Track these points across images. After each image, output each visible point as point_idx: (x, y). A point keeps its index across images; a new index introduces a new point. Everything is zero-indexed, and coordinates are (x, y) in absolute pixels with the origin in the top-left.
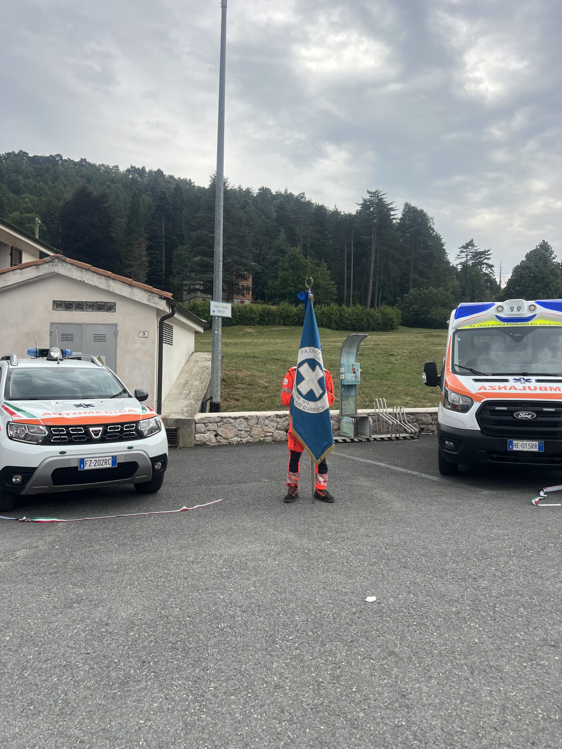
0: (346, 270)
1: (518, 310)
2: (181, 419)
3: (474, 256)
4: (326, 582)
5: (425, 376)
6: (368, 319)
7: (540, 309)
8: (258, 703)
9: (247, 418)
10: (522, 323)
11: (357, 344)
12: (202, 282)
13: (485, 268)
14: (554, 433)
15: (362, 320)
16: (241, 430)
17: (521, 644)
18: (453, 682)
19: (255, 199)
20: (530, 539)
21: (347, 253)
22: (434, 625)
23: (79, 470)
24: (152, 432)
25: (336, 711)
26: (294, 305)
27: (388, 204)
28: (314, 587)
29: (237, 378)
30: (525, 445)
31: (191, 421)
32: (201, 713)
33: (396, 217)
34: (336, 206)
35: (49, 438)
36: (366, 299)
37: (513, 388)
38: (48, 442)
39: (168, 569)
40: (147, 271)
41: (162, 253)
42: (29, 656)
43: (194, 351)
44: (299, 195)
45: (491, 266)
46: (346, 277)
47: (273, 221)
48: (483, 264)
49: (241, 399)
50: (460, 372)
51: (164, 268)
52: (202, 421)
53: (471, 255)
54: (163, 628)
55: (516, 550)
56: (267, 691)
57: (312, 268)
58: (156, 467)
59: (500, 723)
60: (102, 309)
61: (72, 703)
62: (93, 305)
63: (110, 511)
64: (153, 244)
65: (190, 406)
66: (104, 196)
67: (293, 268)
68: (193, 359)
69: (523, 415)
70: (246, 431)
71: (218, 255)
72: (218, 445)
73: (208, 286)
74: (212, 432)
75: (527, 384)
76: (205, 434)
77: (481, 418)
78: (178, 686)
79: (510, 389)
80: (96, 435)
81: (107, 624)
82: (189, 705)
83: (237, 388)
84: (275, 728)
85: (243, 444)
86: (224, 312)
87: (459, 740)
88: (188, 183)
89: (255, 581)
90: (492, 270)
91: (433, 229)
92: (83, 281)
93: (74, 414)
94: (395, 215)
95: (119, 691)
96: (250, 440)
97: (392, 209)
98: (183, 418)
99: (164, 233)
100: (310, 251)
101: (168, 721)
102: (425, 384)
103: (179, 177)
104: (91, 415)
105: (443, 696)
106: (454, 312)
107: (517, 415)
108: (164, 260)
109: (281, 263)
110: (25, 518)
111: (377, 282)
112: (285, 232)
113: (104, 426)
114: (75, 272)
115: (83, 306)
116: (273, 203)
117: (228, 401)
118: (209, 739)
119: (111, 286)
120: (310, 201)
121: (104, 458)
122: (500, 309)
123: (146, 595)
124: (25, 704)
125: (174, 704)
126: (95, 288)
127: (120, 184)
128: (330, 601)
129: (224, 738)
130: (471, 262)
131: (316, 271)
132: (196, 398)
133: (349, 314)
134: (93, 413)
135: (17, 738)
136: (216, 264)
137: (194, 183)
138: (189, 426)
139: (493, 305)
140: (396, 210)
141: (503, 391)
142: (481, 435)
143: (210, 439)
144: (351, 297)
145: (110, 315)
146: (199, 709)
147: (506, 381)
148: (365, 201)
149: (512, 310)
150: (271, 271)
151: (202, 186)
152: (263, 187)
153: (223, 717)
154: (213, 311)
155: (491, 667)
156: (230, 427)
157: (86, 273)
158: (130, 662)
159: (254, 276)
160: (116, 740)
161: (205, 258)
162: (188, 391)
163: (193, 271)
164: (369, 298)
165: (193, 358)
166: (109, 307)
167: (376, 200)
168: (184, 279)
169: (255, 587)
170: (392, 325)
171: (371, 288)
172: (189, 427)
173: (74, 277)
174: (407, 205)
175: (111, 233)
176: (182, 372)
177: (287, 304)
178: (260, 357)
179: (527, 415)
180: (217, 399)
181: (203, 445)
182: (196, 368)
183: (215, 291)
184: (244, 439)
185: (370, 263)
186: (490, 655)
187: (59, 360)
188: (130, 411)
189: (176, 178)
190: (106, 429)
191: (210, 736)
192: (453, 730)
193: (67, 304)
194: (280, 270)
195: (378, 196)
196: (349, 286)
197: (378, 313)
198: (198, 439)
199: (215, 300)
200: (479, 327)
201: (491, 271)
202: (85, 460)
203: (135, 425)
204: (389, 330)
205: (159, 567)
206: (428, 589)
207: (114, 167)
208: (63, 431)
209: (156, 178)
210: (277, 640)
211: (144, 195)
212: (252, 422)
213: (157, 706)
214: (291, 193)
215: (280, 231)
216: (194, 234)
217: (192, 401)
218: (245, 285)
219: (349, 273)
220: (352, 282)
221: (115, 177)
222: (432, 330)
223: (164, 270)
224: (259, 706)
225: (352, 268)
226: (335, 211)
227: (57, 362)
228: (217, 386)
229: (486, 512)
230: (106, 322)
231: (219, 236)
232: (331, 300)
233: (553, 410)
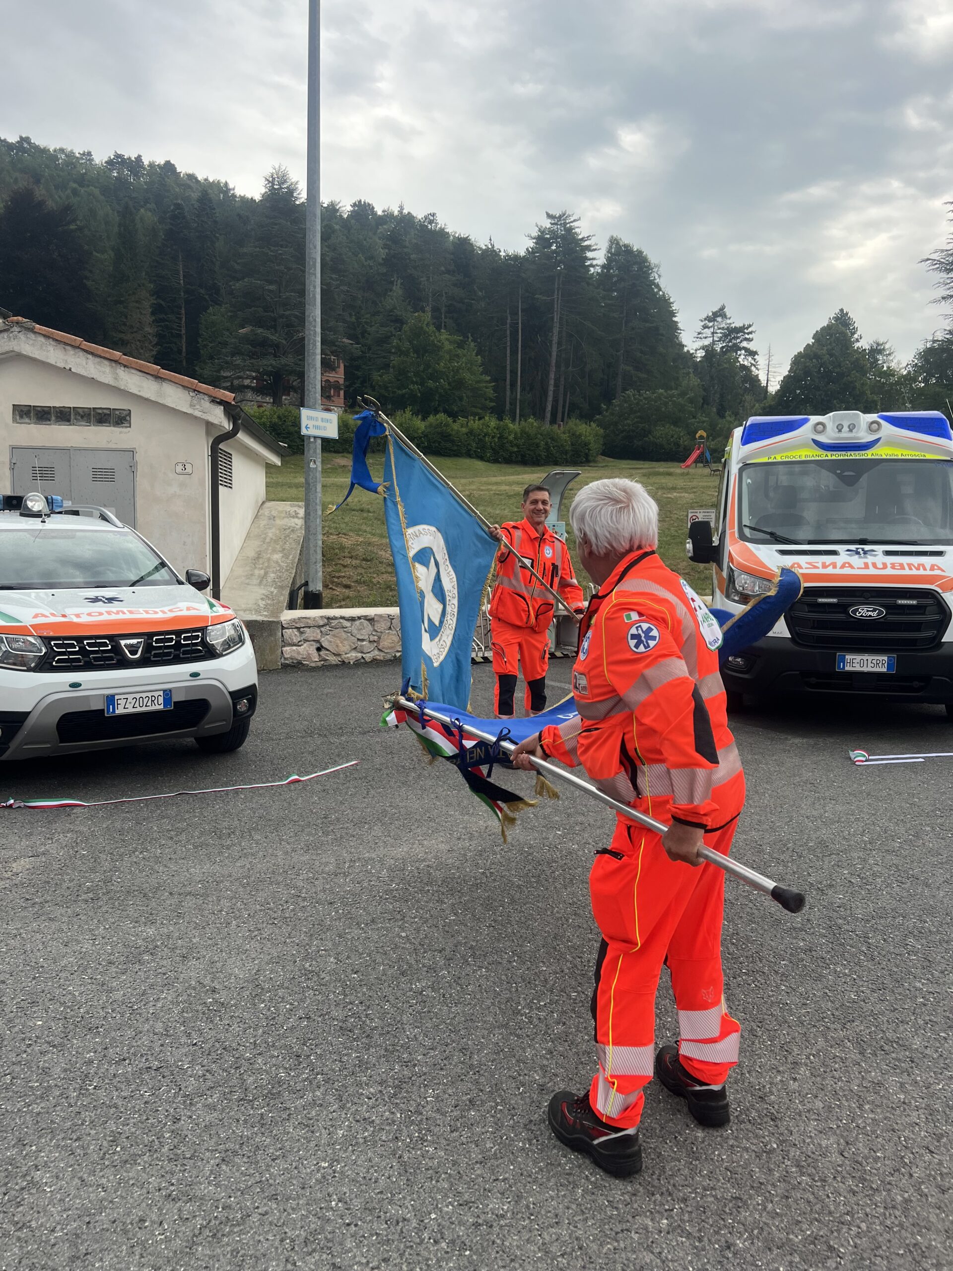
0: (508, 355)
1: (851, 431)
2: (256, 621)
3: (725, 335)
4: (574, 903)
5: (691, 545)
6: (547, 444)
7: (888, 429)
8: (518, 1122)
9: (373, 619)
10: (857, 453)
11: (560, 490)
12: (254, 374)
13: (742, 357)
14: (913, 642)
15: (538, 445)
16: (363, 640)
17: (928, 1000)
18: (835, 1070)
19: (345, 223)
20: (890, 820)
21: (511, 326)
22: (776, 972)
23: (106, 715)
24: (230, 647)
25: (656, 1129)
26: (420, 417)
27: (583, 239)
28: (558, 912)
29: (342, 548)
30: (866, 662)
31: (273, 624)
32: (425, 1144)
33: (595, 262)
34: (490, 240)
35: (48, 659)
36: (544, 410)
37: (847, 565)
38: (47, 666)
39: (295, 887)
40: (154, 353)
41: (180, 319)
42: (88, 1053)
43: (264, 499)
44: (426, 218)
45: (753, 354)
46: (508, 367)
47: (380, 264)
48: (740, 349)
49: (353, 584)
50: (753, 537)
51: (184, 347)
52: (294, 624)
53: (721, 333)
54: (315, 995)
55: (873, 839)
56: (528, 1100)
57: (450, 350)
58: (238, 707)
59: (932, 1138)
60: (105, 422)
61: (190, 1136)
62: (89, 415)
63: (162, 787)
64: (162, 303)
65: (269, 599)
66: (67, 208)
67: (416, 351)
68: (266, 514)
69: (865, 612)
70: (370, 642)
71: (313, 323)
72: (323, 665)
73: (266, 380)
74: (312, 643)
75: (870, 559)
76: (300, 646)
77: (792, 617)
78: (371, 1096)
79: (843, 567)
80: (134, 652)
81: (214, 991)
82: (399, 1130)
83: (345, 566)
84: (559, 1165)
85: (366, 663)
86: (325, 428)
87: (874, 1171)
88: (223, 189)
89: (453, 905)
90: (755, 360)
91: (658, 286)
92: (68, 368)
93: (89, 614)
94: (593, 259)
95: (270, 1112)
96: (378, 657)
97: (588, 248)
98: (260, 618)
99: (182, 281)
100: (446, 320)
101: (370, 1161)
102: (691, 558)
103: (205, 177)
104: (121, 616)
105: (826, 1095)
106: (738, 432)
107: (855, 612)
108: (183, 332)
109: (395, 342)
110: (12, 801)
111: (562, 379)
112: (401, 284)
113: (146, 637)
114: (52, 351)
115: (70, 415)
116: (379, 231)
117: (331, 588)
118: (451, 1189)
119: (122, 379)
120: (443, 229)
121: (149, 694)
122: (820, 428)
123: (269, 935)
124: (105, 1144)
125: (372, 1129)
126: (92, 382)
127: (96, 187)
128: (590, 936)
129: (477, 1187)
130: (721, 346)
131: (457, 356)
132: (279, 584)
133: (516, 434)
134: (124, 613)
135: (105, 1208)
136: (309, 340)
137: (234, 189)
138: (272, 633)
139: (807, 420)
140: (595, 250)
141: (830, 570)
142: (791, 646)
143: (309, 657)
144: (518, 404)
145: (121, 433)
146: (418, 1137)
147: (834, 553)
148: (542, 231)
149: (840, 431)
150: (377, 354)
151: (249, 196)
152: (360, 202)
153: (464, 1149)
154: (307, 427)
155: (889, 1042)
156: (344, 635)
157: (74, 354)
158: (273, 1057)
159: (347, 364)
160: (287, 1200)
161: (260, 331)
162: (262, 572)
163: (238, 353)
164: (549, 408)
165: (266, 512)
166: (119, 419)
167: (561, 231)
168: (222, 368)
169: (455, 914)
170: (587, 455)
171: (551, 388)
172: (271, 635)
173: (52, 361)
174: (614, 242)
175: (85, 281)
176: (248, 536)
177: (408, 414)
178: (371, 510)
179: (870, 611)
180: (317, 586)
181: (296, 666)
182: (273, 530)
183: (308, 390)
184: (367, 655)
185: (551, 346)
186: (883, 1021)
187: (45, 515)
188: (188, 609)
189: (199, 179)
190: (150, 641)
191: (452, 1184)
192: (859, 1155)
193: (39, 411)
194: (394, 353)
195: (565, 224)
196: (513, 385)
197: (564, 433)
198: (288, 656)
199: (309, 407)
200: (785, 460)
201: (753, 362)
202: (117, 697)
203: (200, 634)
204: (581, 463)
205: (279, 884)
206: (749, 910)
207: (84, 154)
208: (73, 646)
209: (164, 179)
210: (520, 1007)
211: (142, 210)
212: (382, 626)
213: (343, 1135)
214: (409, 213)
215: (392, 283)
216: (238, 285)
217: (273, 589)
218: (332, 380)
219: (514, 362)
220: (519, 378)
221: (85, 174)
222: (654, 464)
223: (184, 350)
224: (522, 1125)
225: (520, 352)
226: (487, 250)
227: (41, 519)
228: (316, 563)
229: (807, 775)
230: (114, 446)
231: (315, 287)
232: (484, 408)
233: (915, 602)
